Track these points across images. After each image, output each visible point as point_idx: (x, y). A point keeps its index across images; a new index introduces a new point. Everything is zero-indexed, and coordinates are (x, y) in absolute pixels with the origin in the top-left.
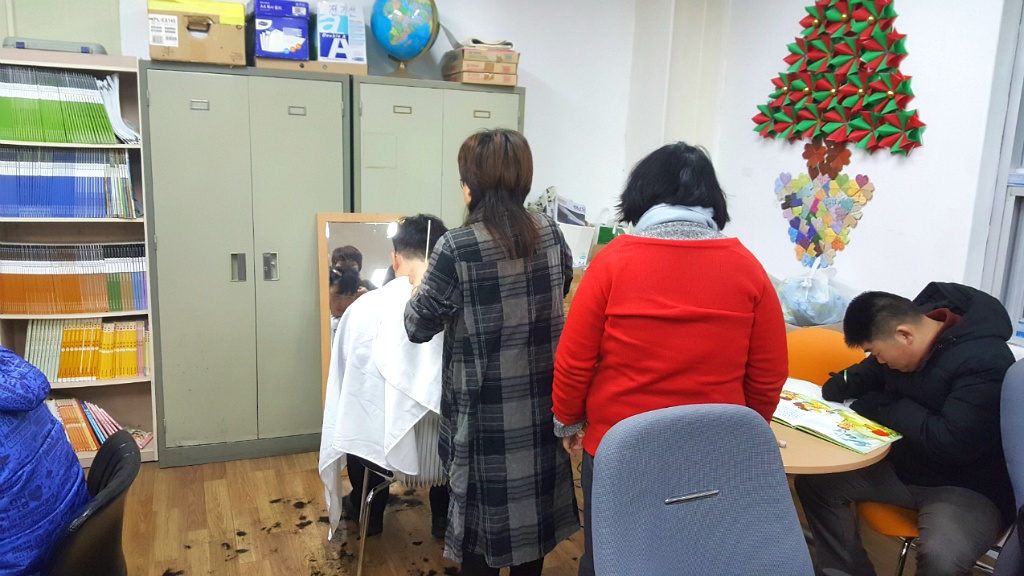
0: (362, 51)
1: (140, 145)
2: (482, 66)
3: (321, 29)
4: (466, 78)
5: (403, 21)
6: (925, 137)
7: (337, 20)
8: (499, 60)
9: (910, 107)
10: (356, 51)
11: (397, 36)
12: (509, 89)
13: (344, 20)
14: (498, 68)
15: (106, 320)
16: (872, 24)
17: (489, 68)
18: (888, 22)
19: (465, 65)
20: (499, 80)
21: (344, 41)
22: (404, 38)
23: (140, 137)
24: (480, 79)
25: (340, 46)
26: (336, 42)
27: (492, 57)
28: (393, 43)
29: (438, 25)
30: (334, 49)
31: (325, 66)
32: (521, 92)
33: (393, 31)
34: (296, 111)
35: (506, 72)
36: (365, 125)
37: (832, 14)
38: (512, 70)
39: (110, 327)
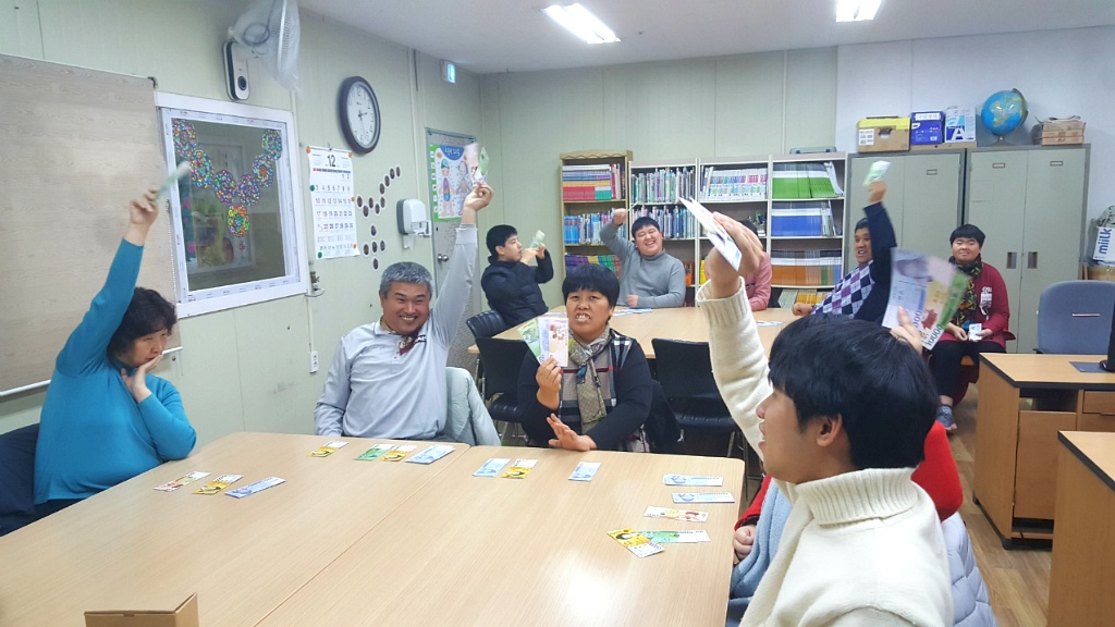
0: (973, 134)
1: (845, 198)
2: (1056, 133)
3: (947, 125)
4: (1044, 142)
5: (1003, 112)
7: (958, 118)
8: (1069, 129)
10: (969, 134)
11: (997, 122)
12: (1079, 146)
13: (962, 118)
14: (1068, 133)
15: (819, 290)
17: (1062, 135)
19: (1044, 134)
20: (1069, 141)
21: (961, 130)
22: (1002, 123)
23: (845, 193)
24: (1056, 141)
25: (959, 132)
26: (956, 131)
27: (1065, 127)
28: (995, 126)
29: (1026, 113)
30: (955, 135)
31: (950, 145)
32: (1088, 147)
33: (995, 120)
34: (931, 172)
35: (1075, 135)
36: (973, 177)
38: (1080, 132)
39: (820, 294)
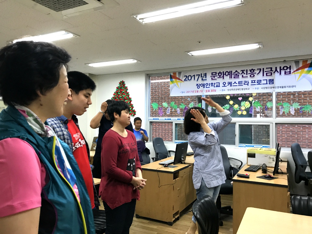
6: (136, 113)
9: (133, 109)
16: (126, 96)
18: (129, 96)
37: (119, 94)
